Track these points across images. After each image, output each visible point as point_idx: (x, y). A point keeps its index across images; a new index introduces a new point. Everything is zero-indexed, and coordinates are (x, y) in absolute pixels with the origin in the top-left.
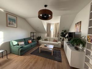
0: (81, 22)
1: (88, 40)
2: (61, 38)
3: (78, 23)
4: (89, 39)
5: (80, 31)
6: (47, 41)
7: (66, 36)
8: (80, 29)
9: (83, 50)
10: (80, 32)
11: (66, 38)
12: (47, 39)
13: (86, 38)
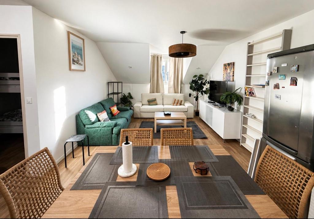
0: (234, 63)
1: (246, 93)
2: (190, 95)
3: (229, 64)
4: (246, 91)
5: (233, 79)
6: (157, 104)
7: (204, 89)
8: (233, 76)
9: (238, 110)
10: (233, 81)
11: (202, 94)
12: (155, 100)
13: (243, 92)
